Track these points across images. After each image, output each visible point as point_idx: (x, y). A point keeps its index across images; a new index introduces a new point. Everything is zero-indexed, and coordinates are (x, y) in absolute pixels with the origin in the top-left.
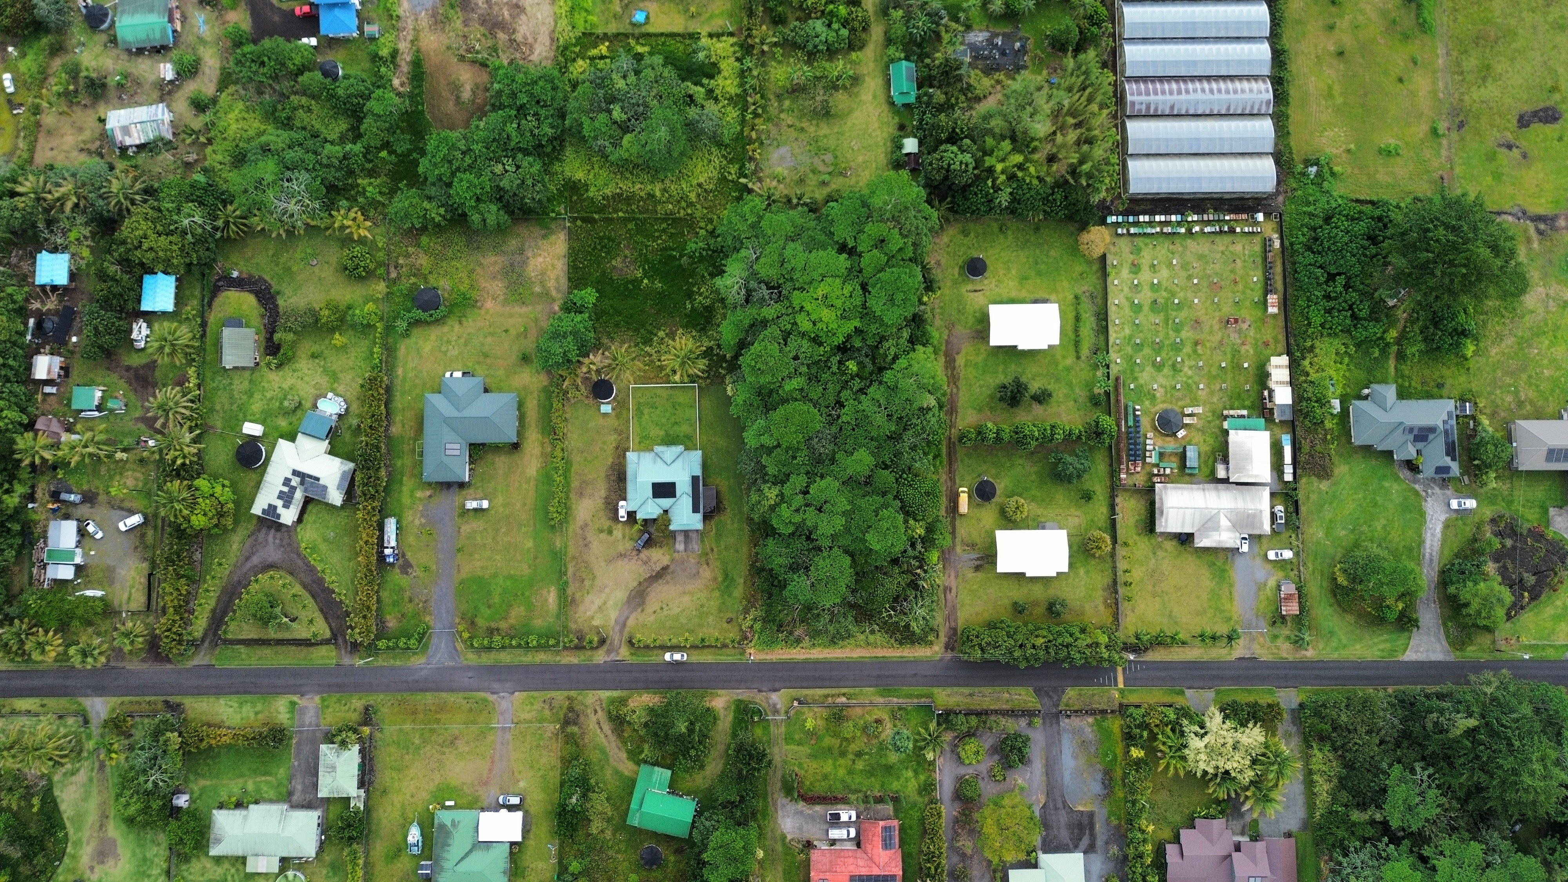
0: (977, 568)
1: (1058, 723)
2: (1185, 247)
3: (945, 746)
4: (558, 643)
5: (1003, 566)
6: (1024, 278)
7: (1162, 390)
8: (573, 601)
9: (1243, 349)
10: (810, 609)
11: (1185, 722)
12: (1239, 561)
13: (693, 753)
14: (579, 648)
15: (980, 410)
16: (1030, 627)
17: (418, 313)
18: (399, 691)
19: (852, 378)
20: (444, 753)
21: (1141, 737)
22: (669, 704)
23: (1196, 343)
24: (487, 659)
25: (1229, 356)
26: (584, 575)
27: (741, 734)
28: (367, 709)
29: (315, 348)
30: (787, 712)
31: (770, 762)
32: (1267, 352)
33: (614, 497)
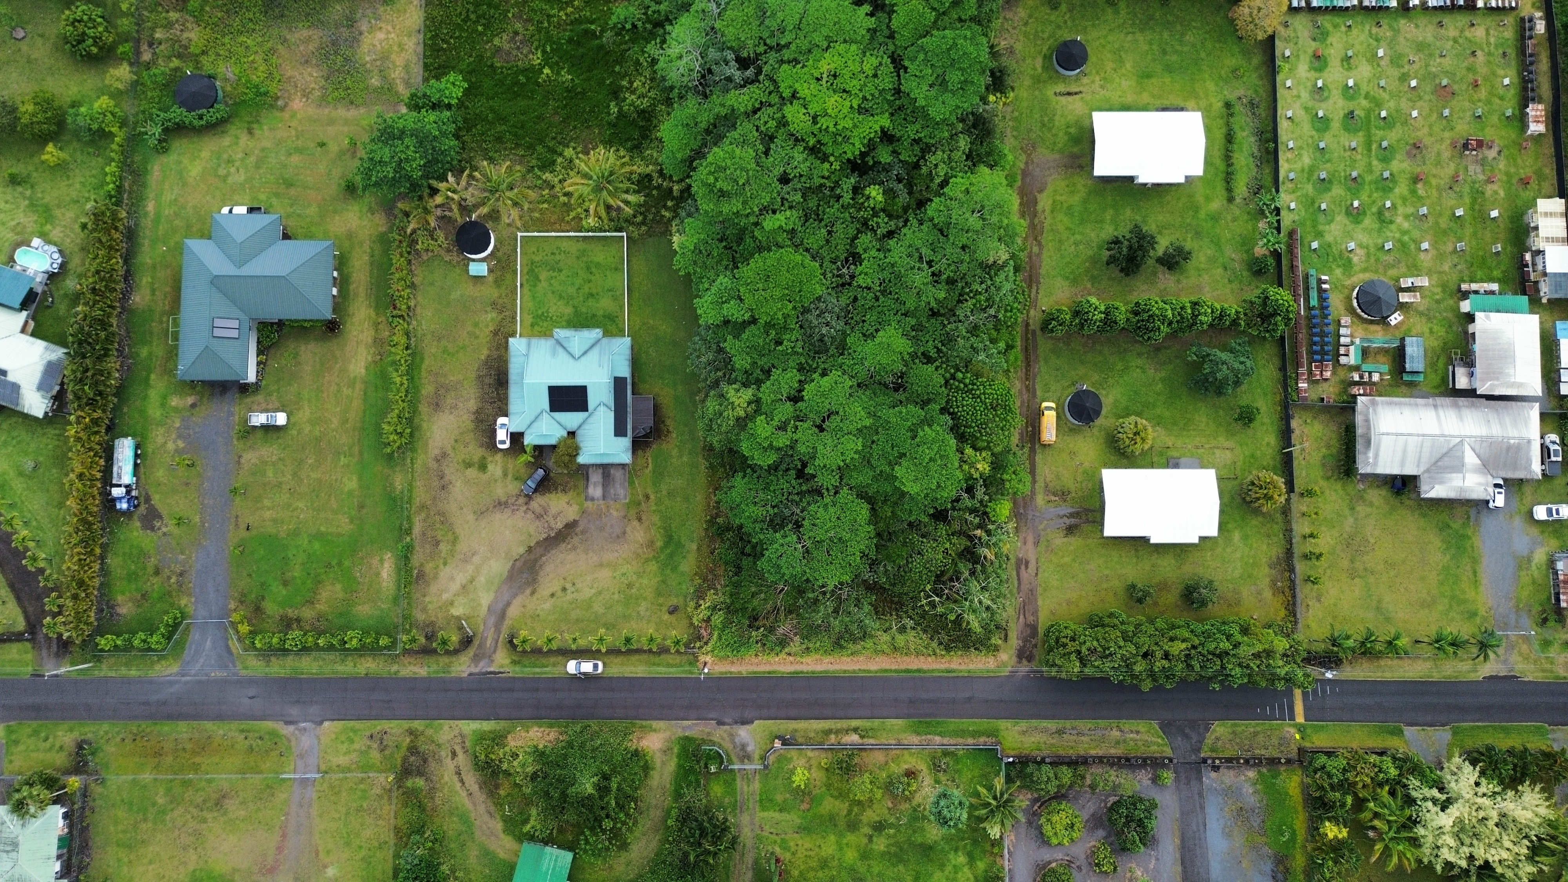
0: (1070, 530)
1: (1200, 779)
2: (1396, 31)
3: (1020, 816)
4: (394, 643)
5: (1113, 527)
6: (1145, 76)
7: (1361, 252)
8: (421, 575)
9: (1489, 189)
10: (801, 592)
11: (1414, 782)
12: (1488, 523)
13: (607, 824)
14: (427, 652)
15: (1074, 281)
16: (1160, 623)
17: (178, 113)
18: (135, 718)
19: (875, 214)
20: (204, 821)
21: (1343, 805)
22: (570, 745)
23: (1416, 179)
24: (279, 668)
25: (1467, 200)
26: (439, 535)
27: (688, 794)
28: (80, 746)
29: (18, 169)
30: (763, 758)
31: (734, 841)
32: (1527, 194)
33: (490, 410)
